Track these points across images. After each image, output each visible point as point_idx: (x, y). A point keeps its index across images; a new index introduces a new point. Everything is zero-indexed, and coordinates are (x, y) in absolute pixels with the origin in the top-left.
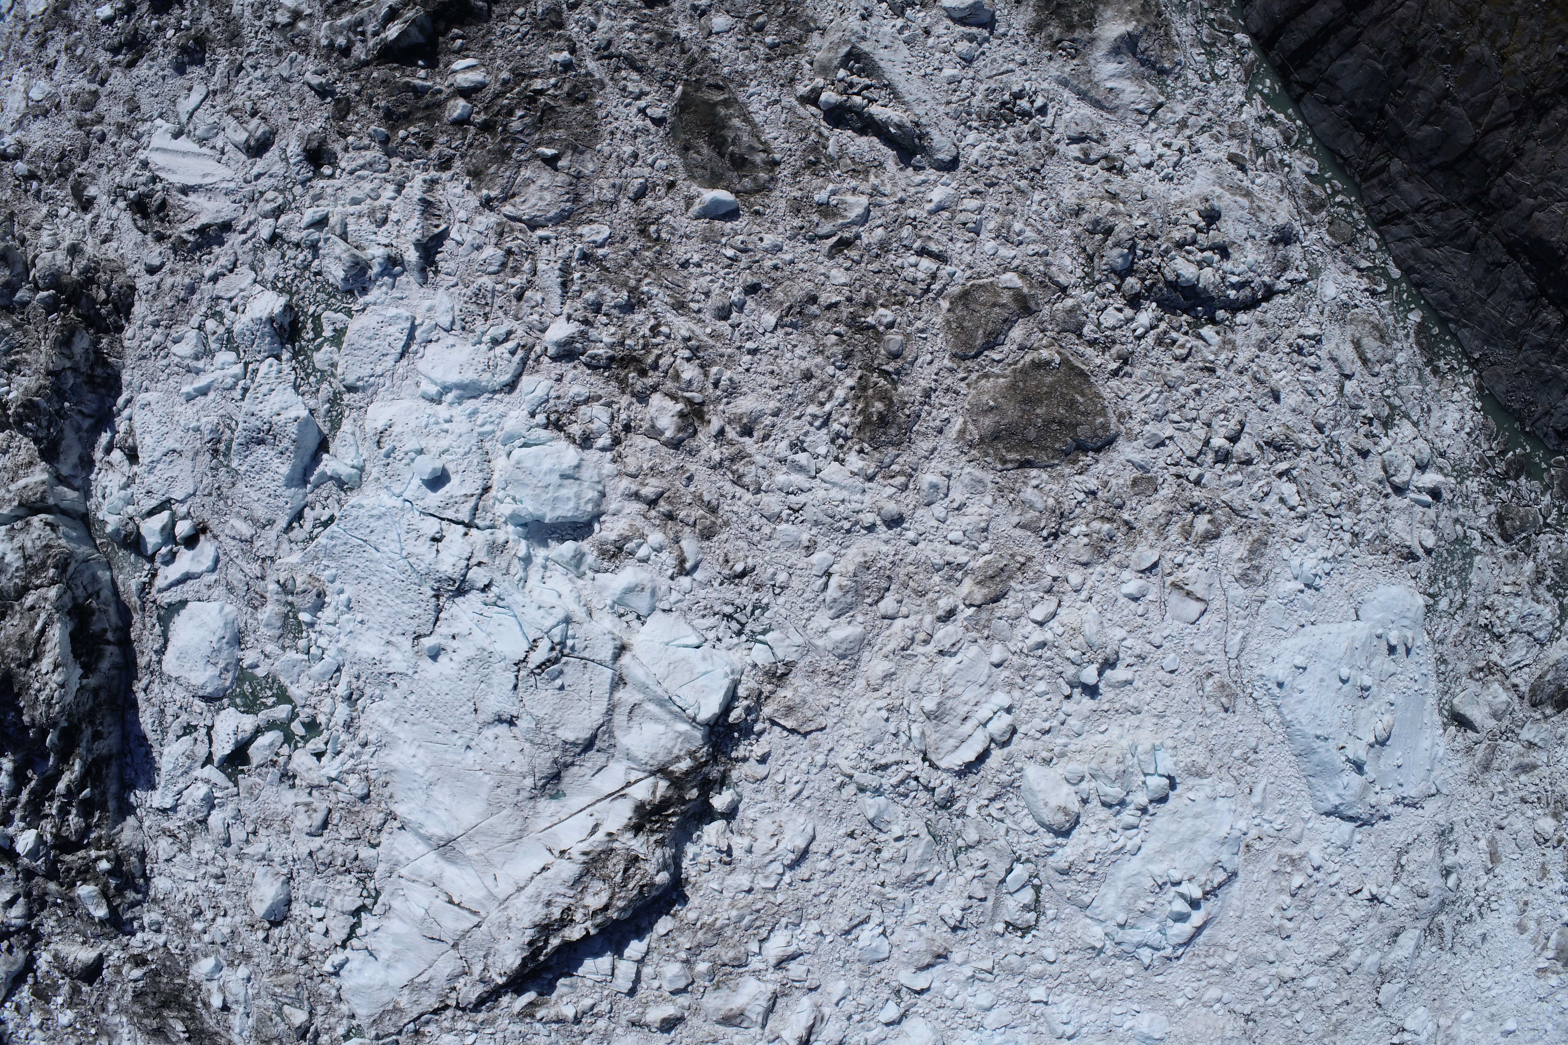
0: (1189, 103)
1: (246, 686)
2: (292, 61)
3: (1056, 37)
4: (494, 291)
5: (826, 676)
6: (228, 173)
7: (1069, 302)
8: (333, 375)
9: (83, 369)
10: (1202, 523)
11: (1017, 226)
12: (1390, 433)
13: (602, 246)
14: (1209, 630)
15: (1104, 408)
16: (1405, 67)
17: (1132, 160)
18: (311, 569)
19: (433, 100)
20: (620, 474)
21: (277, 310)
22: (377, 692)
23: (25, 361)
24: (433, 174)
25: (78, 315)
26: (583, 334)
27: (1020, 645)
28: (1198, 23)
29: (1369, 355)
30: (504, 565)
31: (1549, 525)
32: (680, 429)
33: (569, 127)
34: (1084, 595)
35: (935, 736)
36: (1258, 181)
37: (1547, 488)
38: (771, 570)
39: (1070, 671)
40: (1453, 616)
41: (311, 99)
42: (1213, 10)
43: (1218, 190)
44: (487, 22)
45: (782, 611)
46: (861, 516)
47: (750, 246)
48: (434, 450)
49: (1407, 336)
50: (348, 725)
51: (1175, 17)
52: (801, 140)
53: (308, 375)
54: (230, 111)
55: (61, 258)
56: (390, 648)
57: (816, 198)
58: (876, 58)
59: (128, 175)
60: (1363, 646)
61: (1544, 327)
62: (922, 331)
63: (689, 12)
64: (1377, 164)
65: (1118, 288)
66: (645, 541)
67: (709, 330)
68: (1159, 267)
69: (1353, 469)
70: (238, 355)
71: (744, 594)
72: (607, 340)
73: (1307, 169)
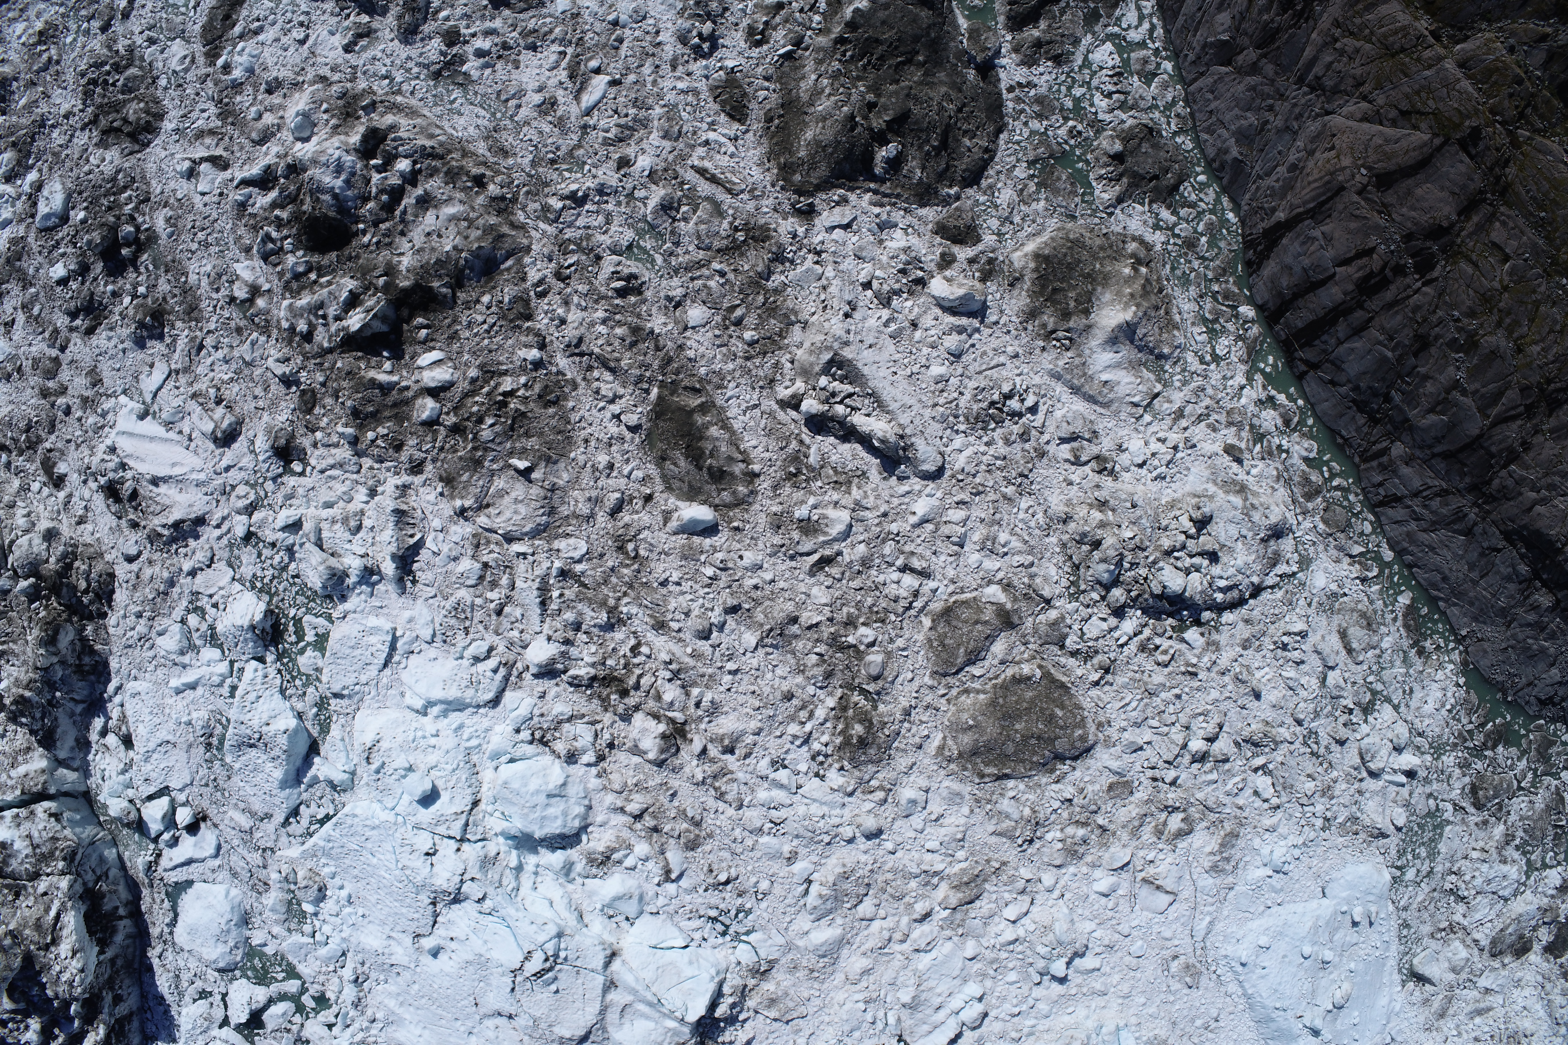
0: (1186, 389)
1: (256, 961)
2: (253, 344)
3: (1050, 327)
4: (473, 605)
5: (807, 972)
6: (197, 462)
7: (1053, 614)
8: (318, 679)
9: (71, 661)
10: (1175, 822)
11: (1003, 537)
12: (1370, 719)
13: (579, 561)
14: (1177, 918)
15: (1083, 719)
16: (1416, 355)
17: (1124, 459)
18: (310, 864)
19: (401, 397)
20: (605, 788)
21: (258, 617)
22: (382, 977)
23: (13, 652)
24: (405, 478)
25: (60, 604)
26: (563, 654)
27: (992, 941)
28: (1201, 297)
29: (1355, 645)
30: (497, 877)
31: (1523, 789)
32: (662, 751)
33: (541, 434)
34: (1057, 893)
35: (910, 1022)
36: (1254, 471)
37: (1524, 753)
38: (753, 880)
39: (1041, 964)
40: (1419, 884)
41: (276, 388)
42: (1218, 280)
43: (1212, 489)
44: (452, 308)
45: (765, 915)
46: (841, 829)
47: (730, 565)
48: (422, 766)
49: (1395, 620)
50: (356, 1005)
51: (1177, 292)
52: (782, 449)
53: (294, 678)
54: (194, 396)
55: (39, 546)
56: (392, 942)
57: (797, 514)
58: (860, 365)
59: (95, 460)
60: (1327, 923)
61: (1535, 608)
62: (904, 649)
63: (663, 302)
64: (1379, 446)
65: (1103, 598)
66: (632, 850)
67: (689, 650)
68: (1146, 579)
69: (1330, 757)
70: (223, 652)
71: (729, 900)
72: (589, 659)
73: (1305, 454)
